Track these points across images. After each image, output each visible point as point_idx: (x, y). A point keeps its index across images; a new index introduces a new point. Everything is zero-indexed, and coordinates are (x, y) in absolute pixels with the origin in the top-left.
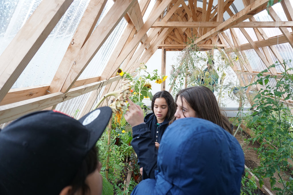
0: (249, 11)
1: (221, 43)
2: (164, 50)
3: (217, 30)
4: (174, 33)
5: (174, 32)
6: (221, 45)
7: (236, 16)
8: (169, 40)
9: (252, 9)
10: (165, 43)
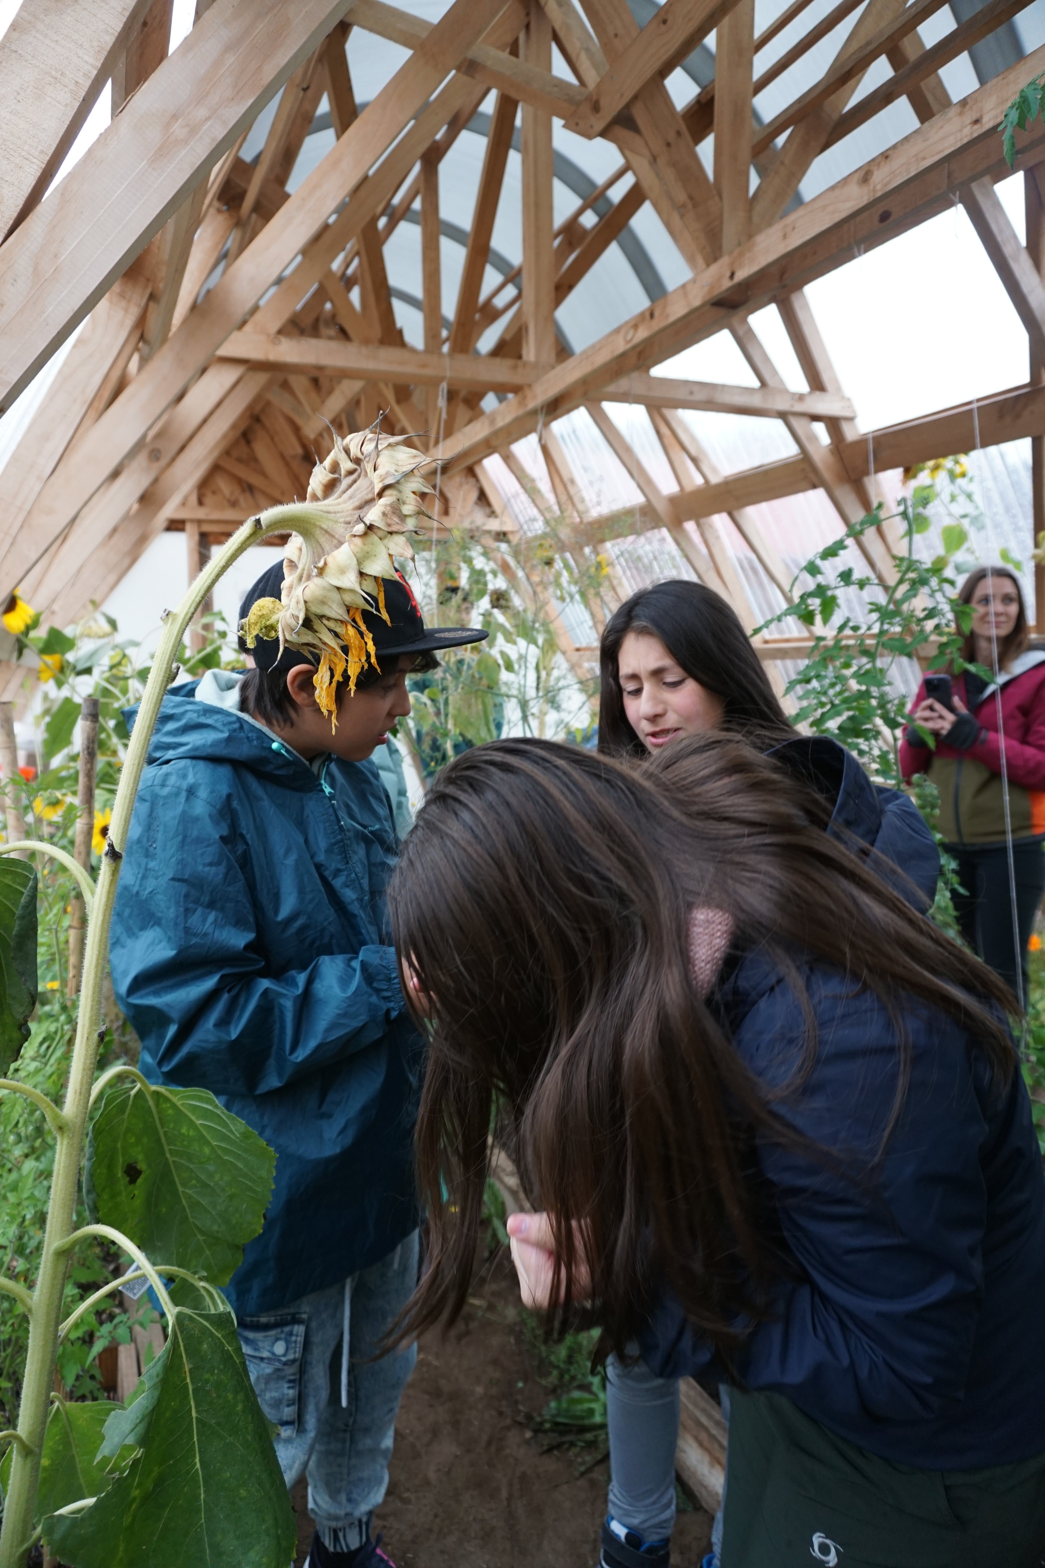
0: (727, 284)
1: (493, 514)
2: (196, 538)
3: (531, 404)
4: (252, 450)
5: (248, 442)
6: (494, 525)
7: (652, 315)
8: (224, 485)
9: (742, 275)
10: (200, 503)
